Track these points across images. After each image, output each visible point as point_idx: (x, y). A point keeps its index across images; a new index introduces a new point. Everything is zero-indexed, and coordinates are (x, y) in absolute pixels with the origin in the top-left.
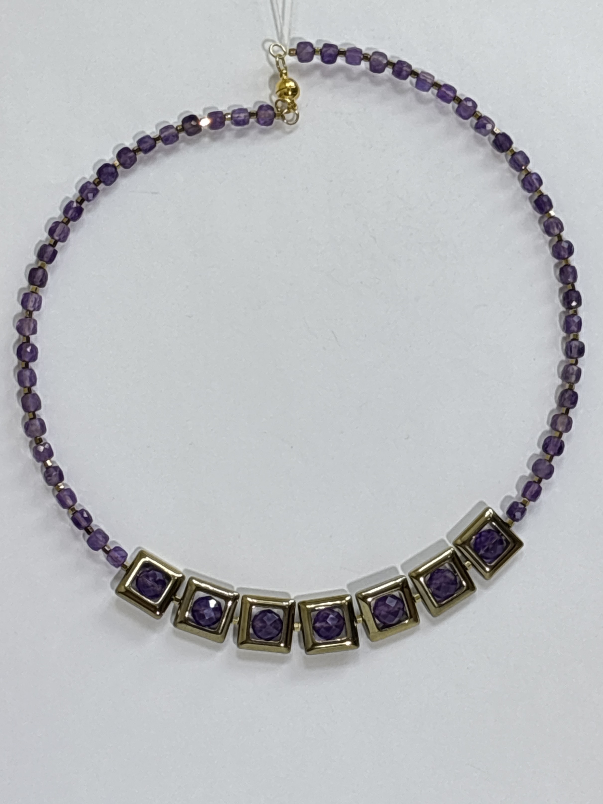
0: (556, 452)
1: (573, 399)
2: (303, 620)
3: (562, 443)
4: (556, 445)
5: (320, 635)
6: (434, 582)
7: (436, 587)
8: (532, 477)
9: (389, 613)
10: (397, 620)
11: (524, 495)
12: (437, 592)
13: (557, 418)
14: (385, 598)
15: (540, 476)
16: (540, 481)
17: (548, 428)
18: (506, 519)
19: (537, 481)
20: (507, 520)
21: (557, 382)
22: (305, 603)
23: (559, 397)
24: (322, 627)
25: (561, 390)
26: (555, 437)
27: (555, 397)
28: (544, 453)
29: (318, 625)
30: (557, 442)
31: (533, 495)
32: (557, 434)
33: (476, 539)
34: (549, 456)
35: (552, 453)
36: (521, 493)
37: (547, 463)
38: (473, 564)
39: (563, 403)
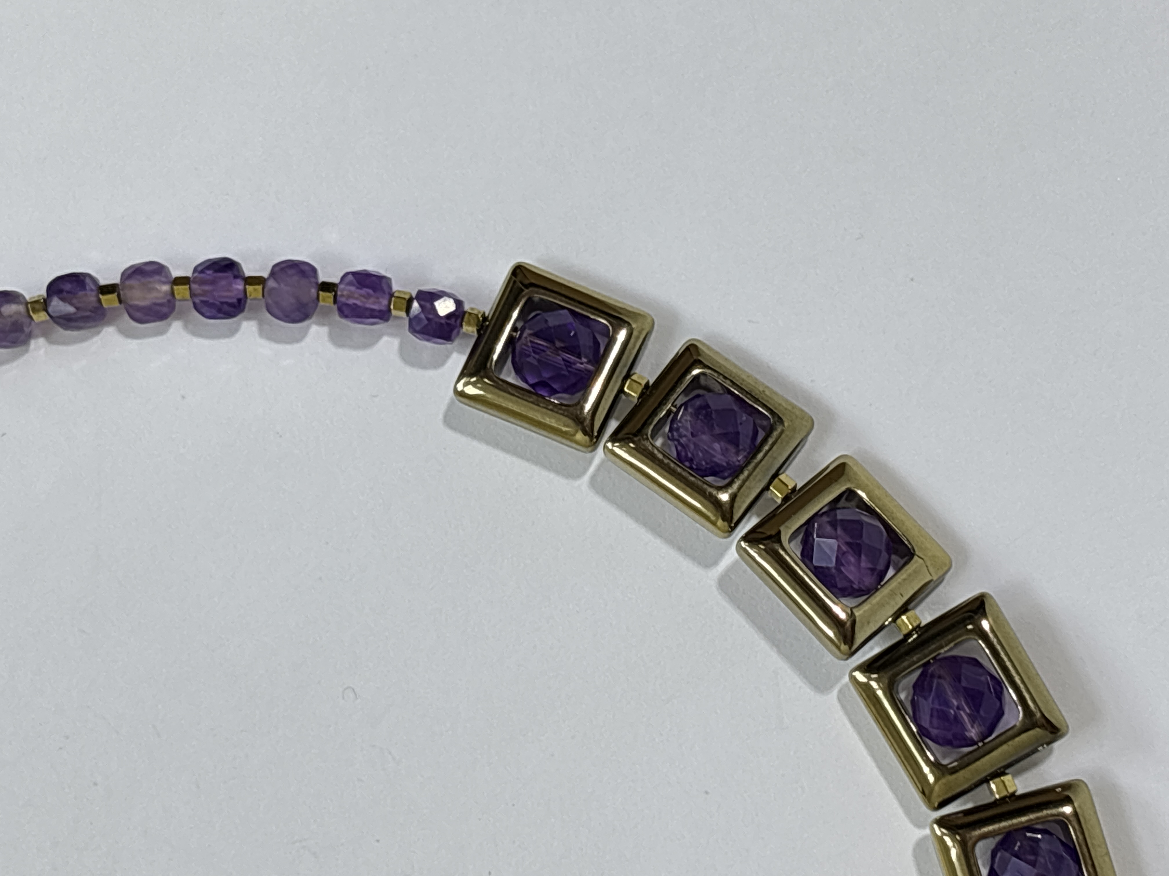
0: (229, 274)
1: (68, 287)
2: (977, 778)
3: (200, 269)
4: (213, 282)
5: (1000, 714)
6: (719, 459)
7: (732, 450)
8: (326, 313)
9: (856, 548)
10: (866, 519)
11: (384, 315)
12: (745, 441)
13: (139, 309)
14: (820, 574)
15: (314, 291)
16: (327, 287)
17: (176, 327)
18: (467, 335)
19: (331, 295)
20: (470, 329)
21: (42, 352)
22: (925, 791)
23: (79, 328)
24: (973, 719)
25: (60, 332)
26: (193, 295)
27: (82, 340)
28: (247, 309)
29: (973, 733)
30: (202, 282)
31: (375, 290)
32: (182, 291)
33: (553, 392)
34: (250, 288)
35: (239, 286)
36: (381, 326)
37: (271, 284)
38: (628, 376)
39: (91, 311)
